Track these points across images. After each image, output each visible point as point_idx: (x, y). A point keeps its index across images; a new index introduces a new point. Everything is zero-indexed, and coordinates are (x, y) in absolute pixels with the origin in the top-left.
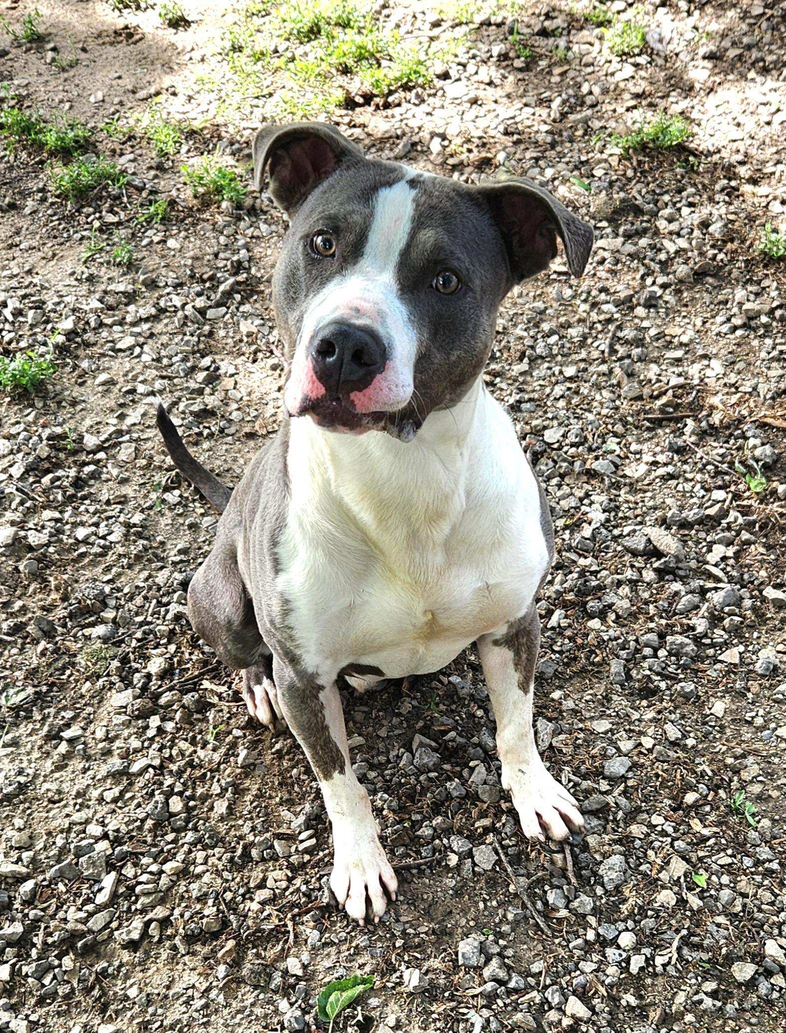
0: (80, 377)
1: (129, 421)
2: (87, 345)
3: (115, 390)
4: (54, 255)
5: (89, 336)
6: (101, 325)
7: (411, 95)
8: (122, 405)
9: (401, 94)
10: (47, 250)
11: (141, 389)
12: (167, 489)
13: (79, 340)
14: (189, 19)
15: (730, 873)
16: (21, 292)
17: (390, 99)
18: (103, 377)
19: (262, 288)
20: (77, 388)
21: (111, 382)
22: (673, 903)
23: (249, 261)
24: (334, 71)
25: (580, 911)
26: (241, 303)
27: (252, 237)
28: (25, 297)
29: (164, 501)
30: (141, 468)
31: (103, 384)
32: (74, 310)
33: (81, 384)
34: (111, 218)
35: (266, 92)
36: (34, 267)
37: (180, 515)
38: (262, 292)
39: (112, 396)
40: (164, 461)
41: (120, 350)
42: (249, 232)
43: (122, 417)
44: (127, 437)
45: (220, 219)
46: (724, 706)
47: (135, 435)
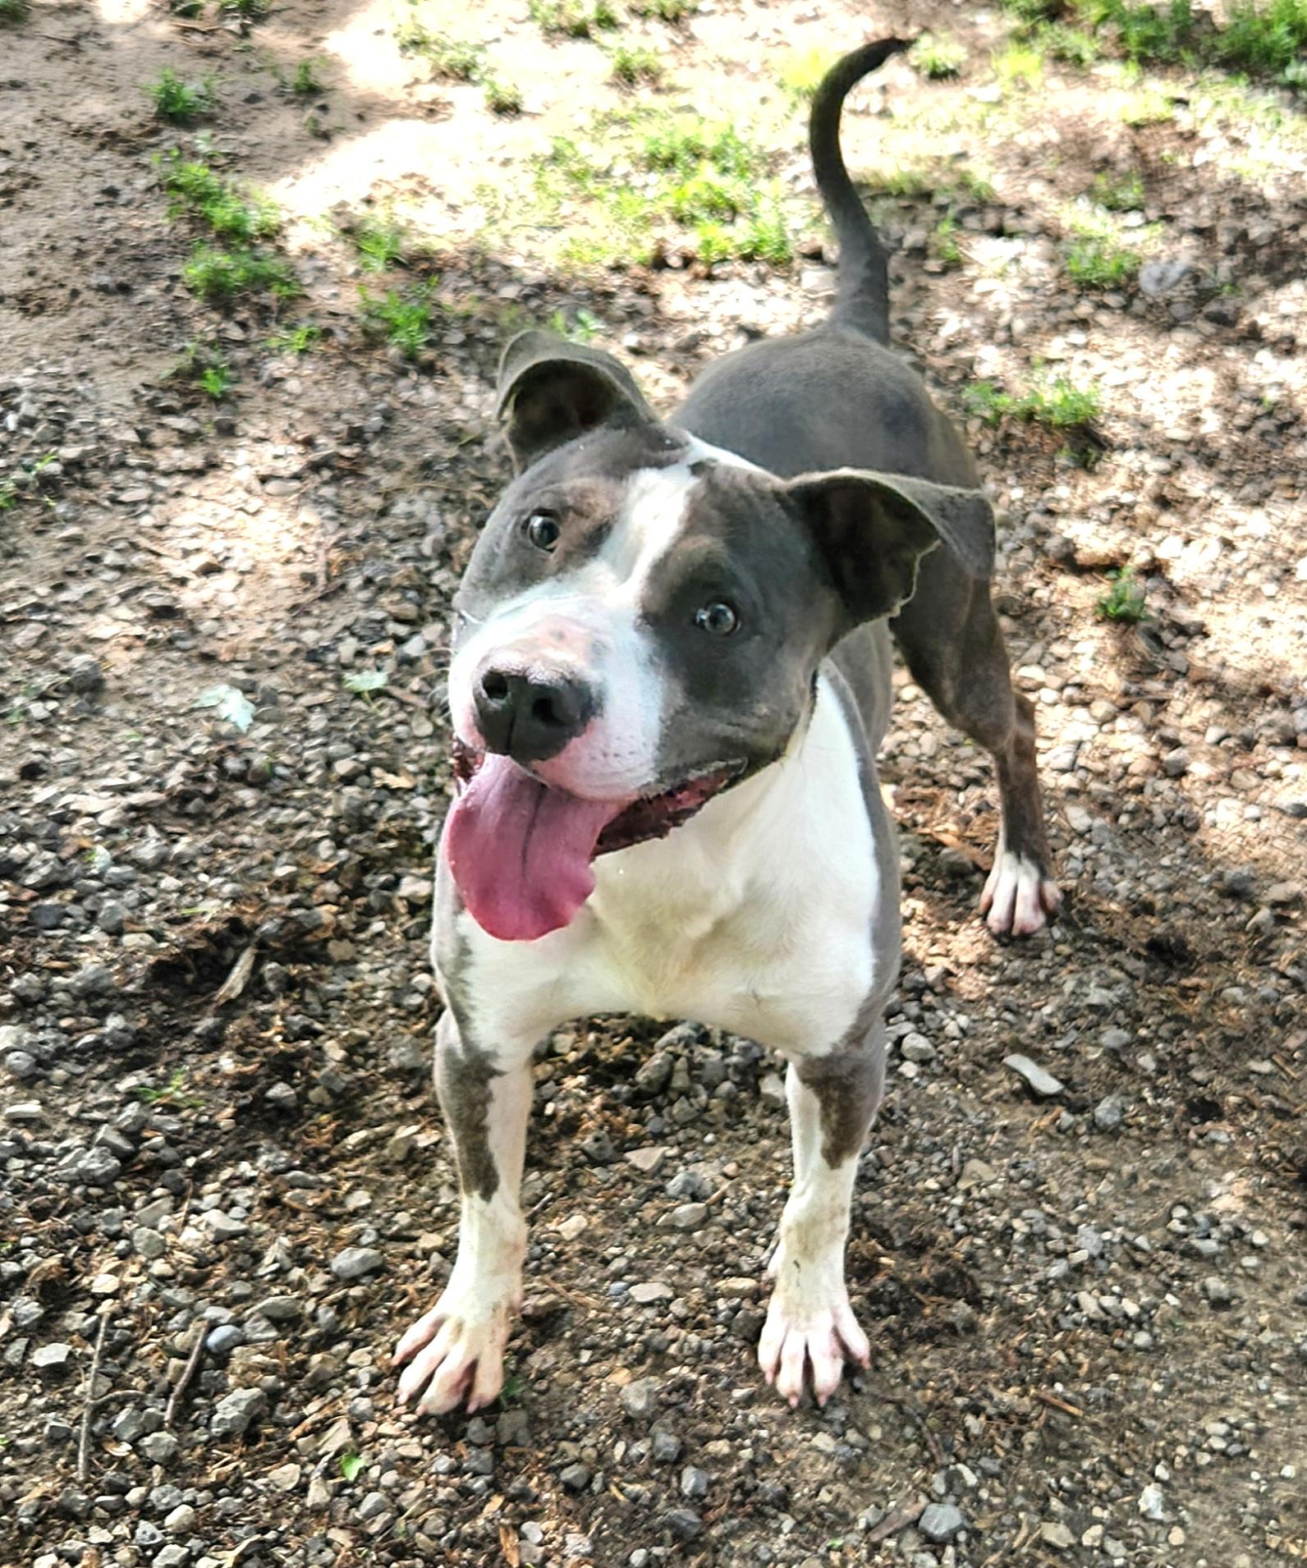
0: (44, 523)
1: (63, 596)
2: (86, 485)
3: (78, 551)
4: (130, 363)
5: (95, 476)
6: (123, 465)
7: (749, 271)
8: (71, 574)
9: (738, 267)
10: (125, 355)
11: (111, 558)
12: (43, 697)
13: (78, 476)
14: (524, 108)
15: (404, 1473)
16: (50, 398)
17: (716, 271)
18: (72, 530)
19: (369, 471)
20: (30, 538)
21: (76, 540)
22: (290, 1486)
23: (377, 434)
24: (667, 217)
25: (149, 1453)
26: (325, 483)
27: (406, 403)
28: (51, 404)
29: (26, 713)
30: (32, 661)
31: (68, 539)
32: (102, 438)
33: (39, 533)
34: (236, 333)
35: (559, 222)
36: (93, 370)
37: (36, 737)
38: (366, 477)
39: (68, 558)
40: (67, 660)
41: (122, 503)
42: (405, 395)
43: (59, 588)
44: (43, 616)
45: (376, 369)
46: (584, 1224)
47: (57, 617)
